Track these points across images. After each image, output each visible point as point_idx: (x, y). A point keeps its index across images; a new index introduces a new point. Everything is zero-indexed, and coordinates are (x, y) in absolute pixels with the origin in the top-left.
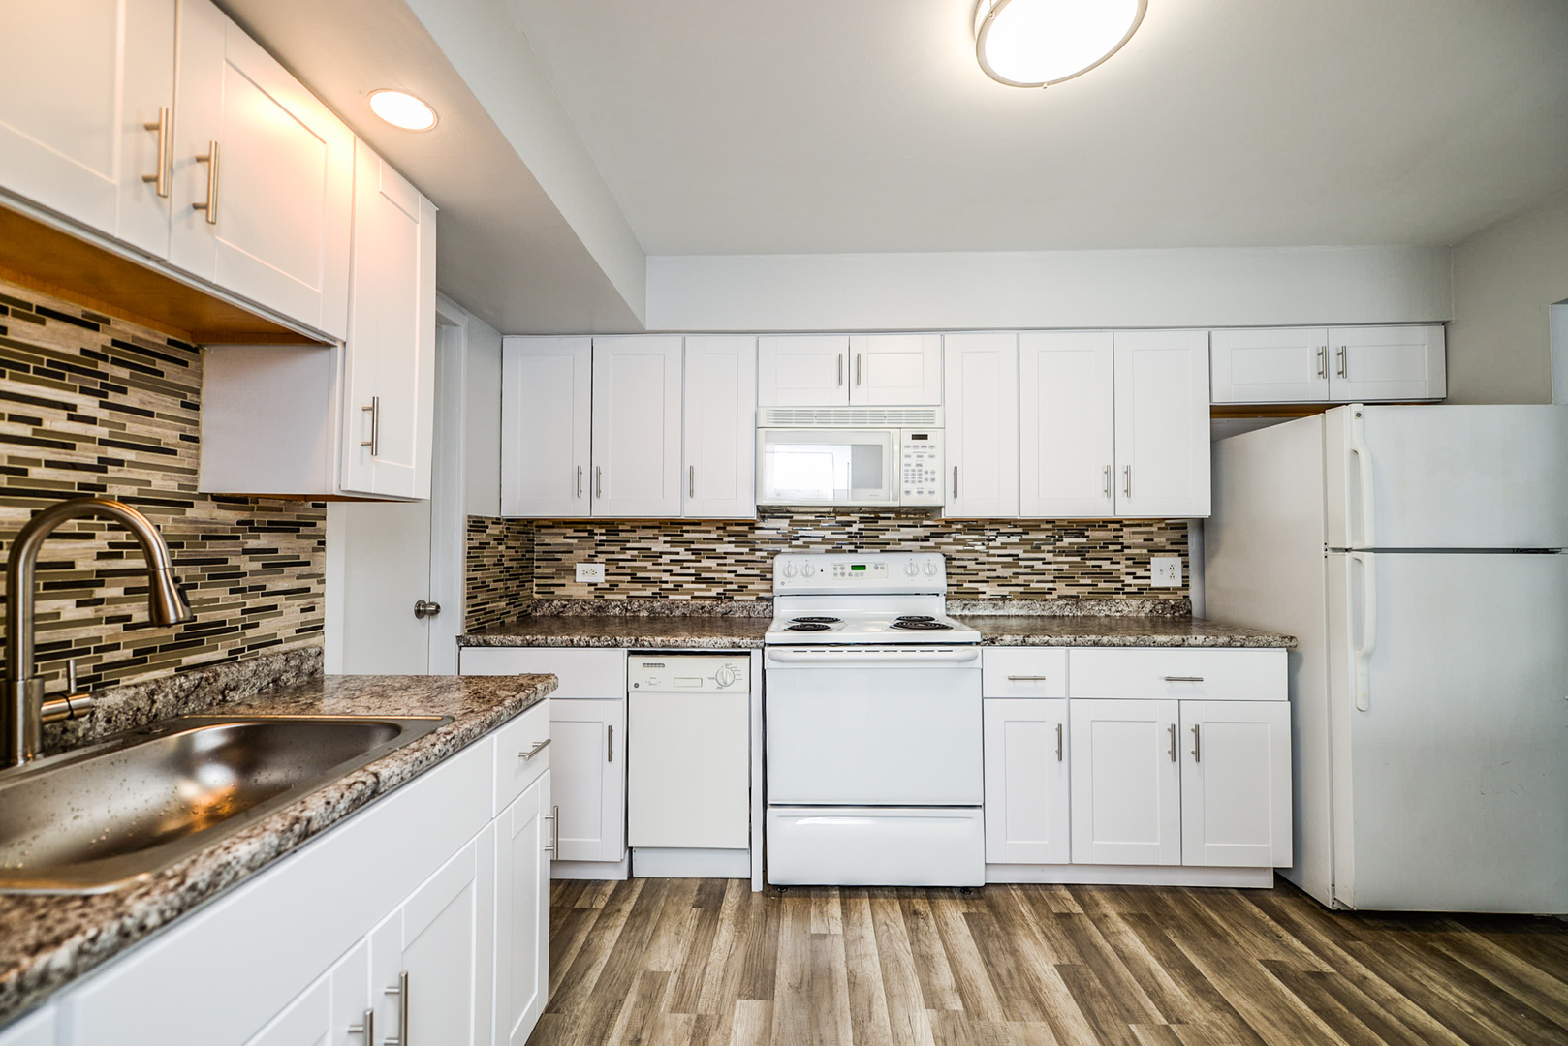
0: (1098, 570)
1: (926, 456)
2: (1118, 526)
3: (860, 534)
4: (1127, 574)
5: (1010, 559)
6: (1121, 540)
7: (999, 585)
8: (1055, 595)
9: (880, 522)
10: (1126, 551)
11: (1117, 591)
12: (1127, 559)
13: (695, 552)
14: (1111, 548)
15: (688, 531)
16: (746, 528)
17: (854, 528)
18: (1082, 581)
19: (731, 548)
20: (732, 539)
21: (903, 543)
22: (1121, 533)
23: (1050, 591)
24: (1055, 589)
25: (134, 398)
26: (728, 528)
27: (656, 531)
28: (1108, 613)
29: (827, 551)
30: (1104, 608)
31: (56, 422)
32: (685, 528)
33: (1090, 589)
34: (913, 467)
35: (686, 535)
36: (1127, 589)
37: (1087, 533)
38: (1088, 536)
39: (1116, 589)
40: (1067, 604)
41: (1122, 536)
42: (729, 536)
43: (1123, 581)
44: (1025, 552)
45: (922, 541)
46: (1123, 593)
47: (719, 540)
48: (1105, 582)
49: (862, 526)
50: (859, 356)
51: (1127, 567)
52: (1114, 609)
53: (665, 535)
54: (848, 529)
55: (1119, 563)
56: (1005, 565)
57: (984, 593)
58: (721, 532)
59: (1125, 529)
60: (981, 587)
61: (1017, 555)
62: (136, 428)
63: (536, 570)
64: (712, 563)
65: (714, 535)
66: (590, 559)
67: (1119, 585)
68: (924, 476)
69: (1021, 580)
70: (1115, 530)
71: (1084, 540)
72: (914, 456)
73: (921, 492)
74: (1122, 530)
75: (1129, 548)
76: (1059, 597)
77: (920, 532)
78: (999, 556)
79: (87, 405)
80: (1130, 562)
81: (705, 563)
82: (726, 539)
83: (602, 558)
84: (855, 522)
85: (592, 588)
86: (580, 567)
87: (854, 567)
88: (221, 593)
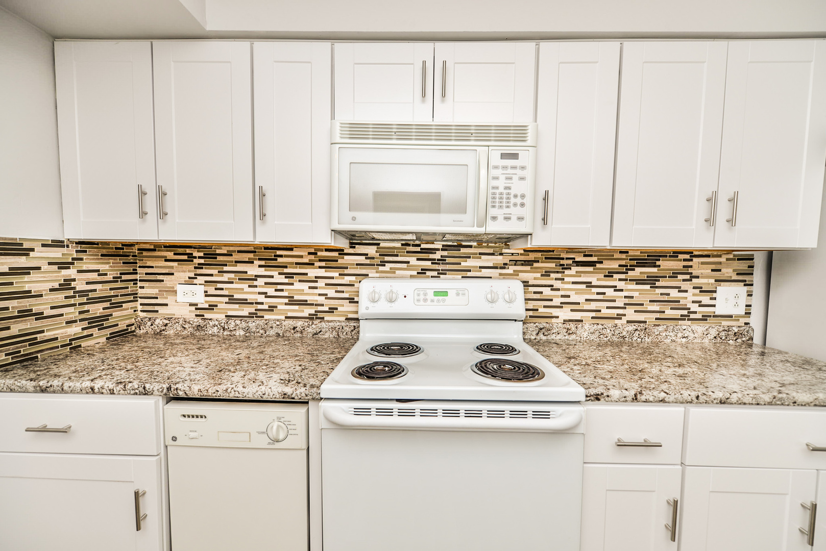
0: (666, 298)
1: (515, 178)
2: (688, 257)
3: (442, 260)
4: (693, 302)
5: (584, 286)
6: (690, 270)
7: (572, 310)
8: (624, 319)
9: (463, 250)
10: (694, 280)
11: (683, 318)
12: (694, 288)
13: (289, 276)
14: (680, 277)
15: (281, 256)
16: (336, 254)
17: (437, 256)
18: (650, 308)
19: (322, 272)
20: (323, 264)
21: (483, 270)
22: (690, 263)
23: (619, 317)
24: (625, 315)
26: (319, 253)
27: (251, 255)
28: (674, 338)
29: (412, 276)
30: (671, 334)
32: (279, 253)
33: (658, 315)
34: (501, 190)
35: (280, 260)
36: (692, 316)
37: (658, 263)
38: (659, 266)
39: (681, 316)
40: (636, 330)
41: (691, 267)
42: (320, 261)
43: (689, 309)
44: (598, 280)
45: (501, 268)
46: (688, 320)
47: (311, 264)
48: (671, 309)
49: (445, 253)
50: (444, 63)
51: (694, 295)
52: (680, 335)
53: (260, 259)
54: (431, 256)
55: (686, 291)
56: (578, 292)
57: (558, 317)
58: (312, 257)
59: (695, 259)
60: (555, 312)
61: (591, 283)
63: (140, 291)
64: (305, 286)
65: (306, 260)
66: (191, 281)
67: (685, 312)
68: (513, 200)
69: (593, 306)
70: (685, 260)
71: (655, 270)
72: (502, 178)
73: (509, 218)
74: (692, 260)
75: (698, 277)
76: (628, 322)
77: (499, 260)
78: (573, 283)
80: (697, 291)
81: (298, 286)
82: (317, 264)
83: (201, 280)
84: (438, 250)
85: (193, 308)
86: (180, 289)
87: (437, 293)
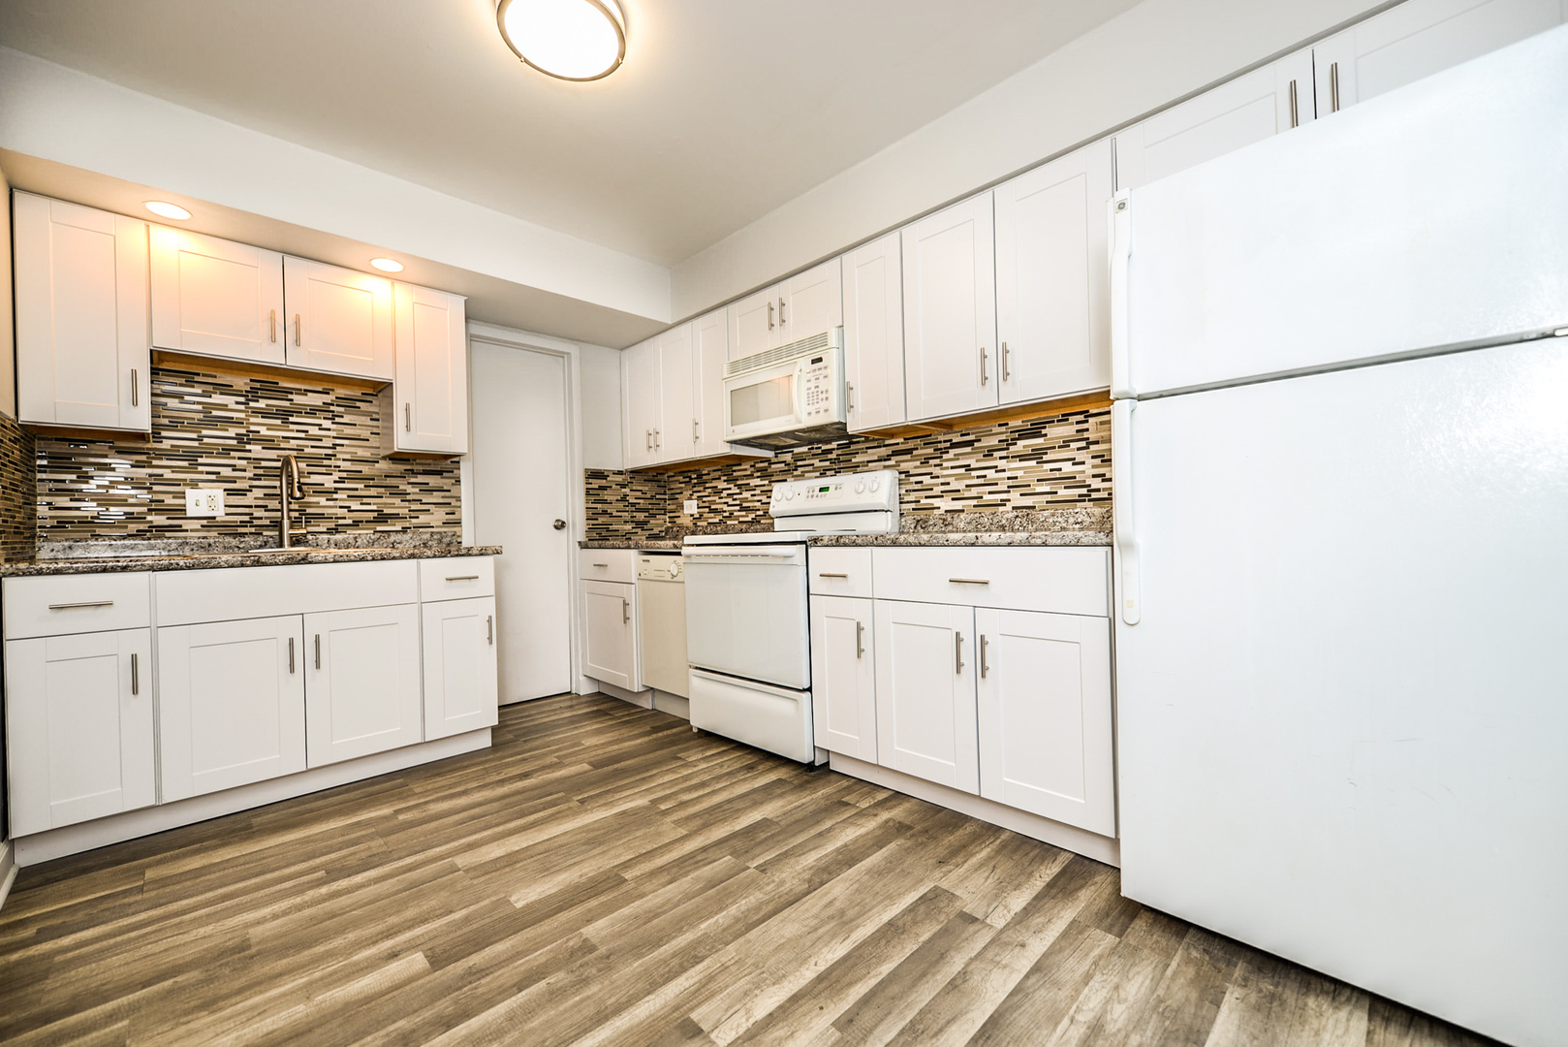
0: (1057, 474)
1: (821, 377)
2: (1081, 418)
3: (837, 460)
4: (1094, 476)
5: (963, 470)
6: (1086, 435)
7: (953, 499)
8: (1009, 507)
9: (853, 447)
10: (1093, 448)
11: (1081, 499)
12: (1093, 457)
13: (739, 487)
14: (1073, 445)
15: (735, 471)
16: (766, 464)
17: (833, 456)
18: (1039, 489)
19: (758, 482)
20: (759, 474)
21: (870, 464)
22: (1085, 426)
23: (1003, 503)
24: (1009, 500)
25: (346, 419)
26: (757, 465)
27: (719, 473)
28: (1064, 525)
29: (816, 477)
30: (1060, 519)
31: (314, 431)
32: (734, 468)
33: (1049, 498)
34: (813, 389)
35: (735, 474)
36: (1094, 495)
37: (1044, 432)
38: (1046, 435)
39: (1080, 496)
40: (1017, 516)
41: (1087, 430)
42: (758, 471)
43: (1090, 486)
44: (977, 461)
45: (885, 460)
46: (1089, 500)
47: (751, 476)
48: (1065, 488)
49: (839, 452)
50: (781, 300)
51: (1094, 467)
52: (1071, 520)
53: (725, 475)
54: (830, 456)
55: (1083, 463)
56: (958, 477)
57: (939, 508)
58: (752, 469)
59: (1091, 420)
60: (936, 502)
61: (969, 465)
62: (348, 431)
63: (669, 507)
65: (749, 473)
66: (690, 499)
67: (1084, 491)
68: (821, 396)
69: (974, 492)
70: (1077, 423)
71: (1040, 441)
72: (813, 379)
73: (819, 412)
74: (1087, 421)
75: (1097, 443)
76: (1014, 508)
77: (883, 451)
78: (952, 468)
79: (327, 424)
80: (1098, 461)
82: (756, 475)
83: (696, 495)
84: (834, 449)
85: (691, 518)
87: (821, 490)
88: (397, 501)
